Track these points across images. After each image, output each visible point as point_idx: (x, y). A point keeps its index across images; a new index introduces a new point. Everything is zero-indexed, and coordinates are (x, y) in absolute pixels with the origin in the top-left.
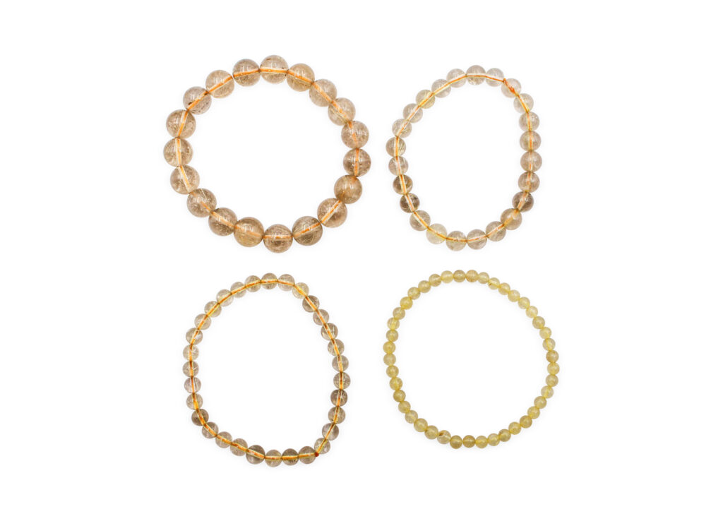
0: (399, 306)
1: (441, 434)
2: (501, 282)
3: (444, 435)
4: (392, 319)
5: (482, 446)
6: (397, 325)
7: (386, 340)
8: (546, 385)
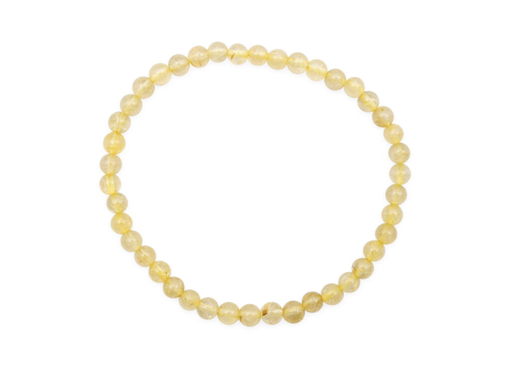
0: (105, 153)
1: (265, 313)
2: (248, 48)
3: (269, 312)
4: (104, 178)
5: (336, 299)
6: (117, 183)
7: (112, 215)
8: (393, 164)
